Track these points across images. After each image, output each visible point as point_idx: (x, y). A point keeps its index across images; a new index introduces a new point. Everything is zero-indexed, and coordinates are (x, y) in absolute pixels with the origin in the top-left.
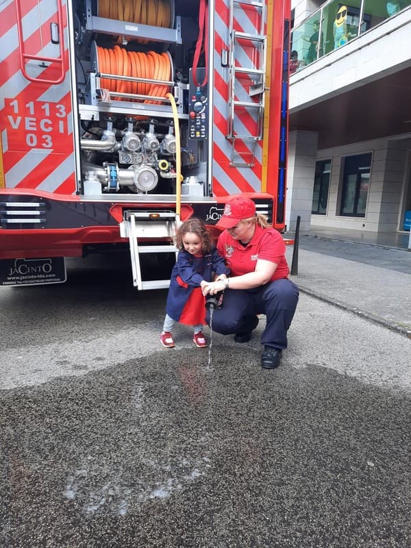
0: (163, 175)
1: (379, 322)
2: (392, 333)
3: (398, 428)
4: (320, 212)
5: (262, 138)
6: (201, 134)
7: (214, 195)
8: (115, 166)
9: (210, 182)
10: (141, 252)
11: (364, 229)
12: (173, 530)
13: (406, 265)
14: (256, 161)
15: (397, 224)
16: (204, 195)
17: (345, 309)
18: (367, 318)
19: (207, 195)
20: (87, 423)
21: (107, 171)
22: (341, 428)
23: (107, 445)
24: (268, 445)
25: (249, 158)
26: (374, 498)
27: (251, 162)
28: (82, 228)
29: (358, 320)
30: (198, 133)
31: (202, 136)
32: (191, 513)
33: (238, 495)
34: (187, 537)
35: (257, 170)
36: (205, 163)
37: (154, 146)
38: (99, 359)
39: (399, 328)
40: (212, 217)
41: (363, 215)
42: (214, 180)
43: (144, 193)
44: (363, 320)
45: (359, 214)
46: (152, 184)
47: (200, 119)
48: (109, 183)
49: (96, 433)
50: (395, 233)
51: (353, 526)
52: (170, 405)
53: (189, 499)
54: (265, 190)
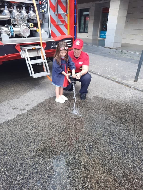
0: (32, 29)
1: (107, 78)
2: (111, 81)
3: (124, 113)
5: (68, 14)
6: (44, 11)
7: (52, 37)
8: (11, 26)
9: (50, 32)
10: (32, 64)
12: (84, 155)
13: (105, 54)
15: (98, 36)
17: (95, 74)
18: (103, 77)
19: (49, 37)
20: (39, 129)
21: (9, 29)
22: (111, 116)
23: (51, 135)
24: (95, 125)
25: (63, 21)
26: (126, 134)
27: (64, 23)
28: (6, 55)
29: (101, 78)
30: (43, 11)
31: (45, 12)
32: (86, 149)
33: (95, 141)
34: (89, 156)
35: (66, 26)
36: (48, 23)
37: (26, 17)
38: (28, 105)
39: (113, 80)
40: (53, 46)
41: (87, 33)
42: (52, 31)
43: (26, 37)
44: (102, 78)
45: (85, 32)
46: (28, 34)
47: (44, 5)
48: (11, 34)
49: (45, 132)
50: (97, 39)
51: (125, 143)
52: (61, 118)
53: (83, 146)
54: (69, 34)
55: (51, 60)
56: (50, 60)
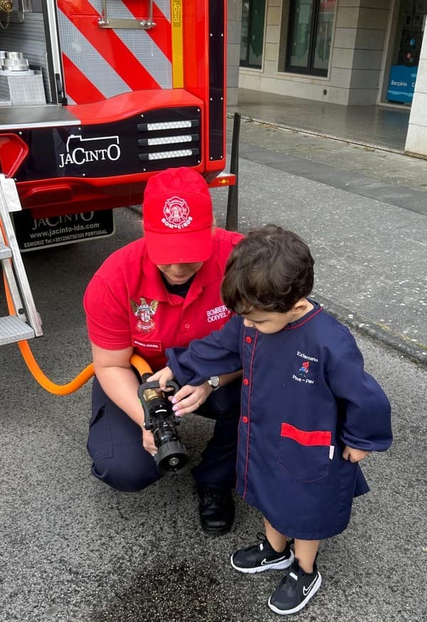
1: (396, 348)
4: (250, 63)
7: (71, 102)
9: (57, 69)
11: (326, 99)
14: (158, 14)
15: (377, 89)
16: (48, 102)
18: (374, 337)
19: (54, 102)
25: (142, 6)
27: (146, 16)
35: (161, 34)
36: (40, 17)
40: (72, 159)
42: (66, 62)
45: (317, 70)
50: (375, 106)
54: (180, 83)
55: (97, 225)
56: (92, 226)
